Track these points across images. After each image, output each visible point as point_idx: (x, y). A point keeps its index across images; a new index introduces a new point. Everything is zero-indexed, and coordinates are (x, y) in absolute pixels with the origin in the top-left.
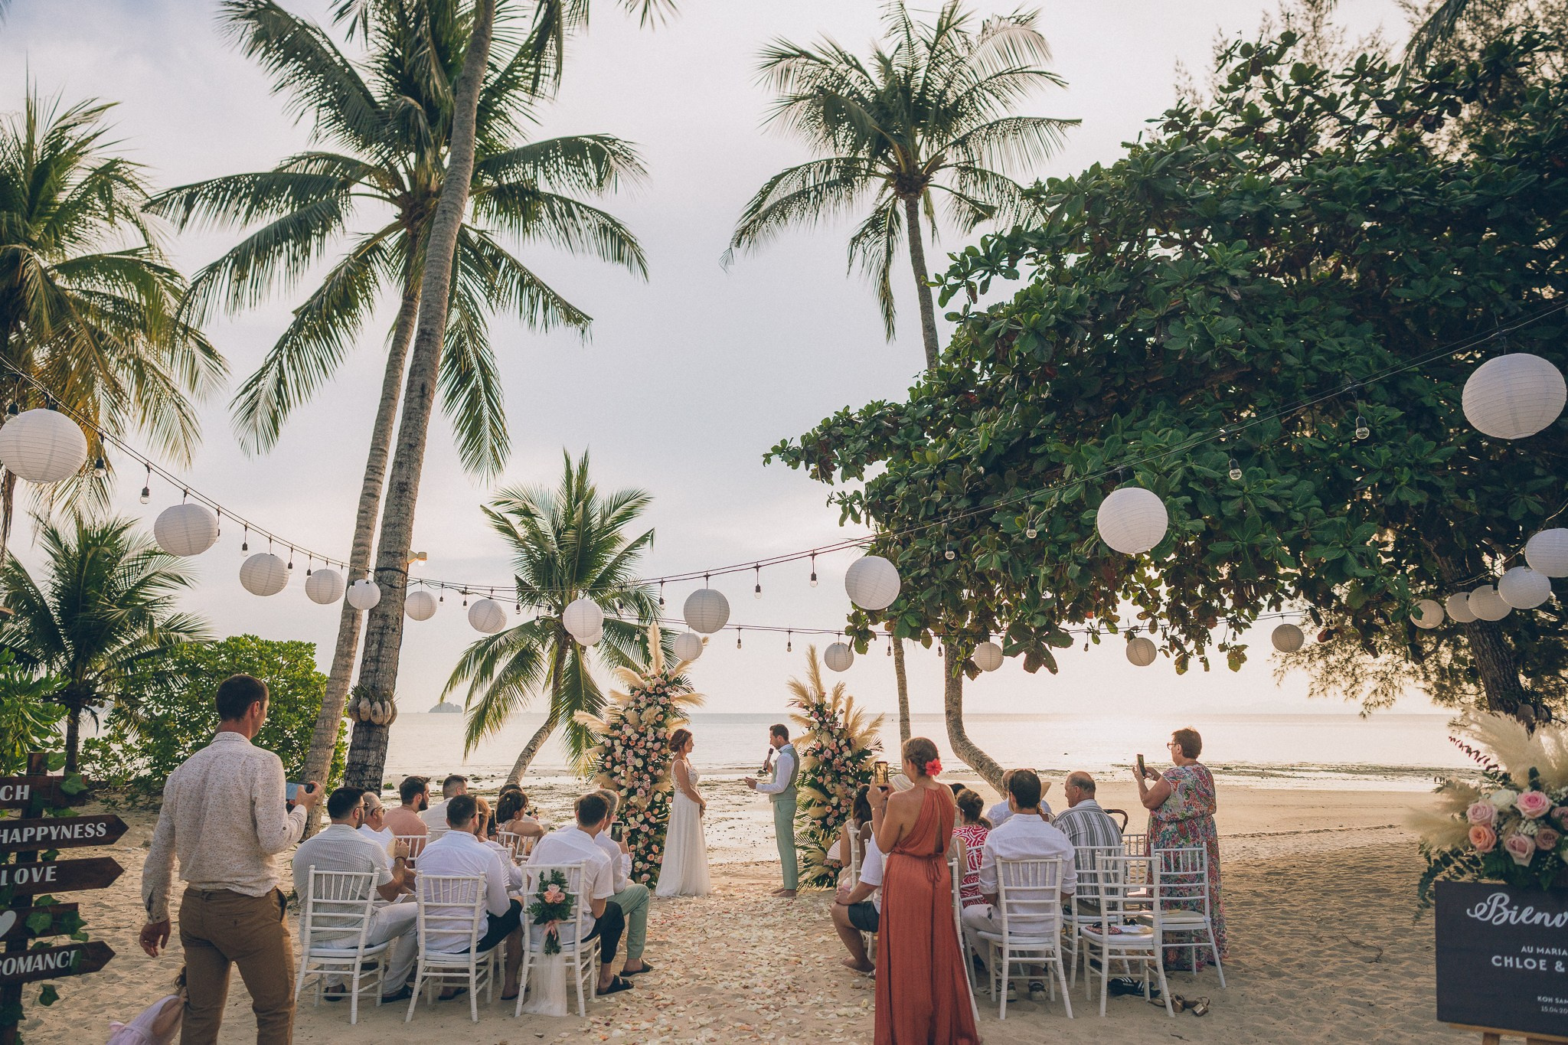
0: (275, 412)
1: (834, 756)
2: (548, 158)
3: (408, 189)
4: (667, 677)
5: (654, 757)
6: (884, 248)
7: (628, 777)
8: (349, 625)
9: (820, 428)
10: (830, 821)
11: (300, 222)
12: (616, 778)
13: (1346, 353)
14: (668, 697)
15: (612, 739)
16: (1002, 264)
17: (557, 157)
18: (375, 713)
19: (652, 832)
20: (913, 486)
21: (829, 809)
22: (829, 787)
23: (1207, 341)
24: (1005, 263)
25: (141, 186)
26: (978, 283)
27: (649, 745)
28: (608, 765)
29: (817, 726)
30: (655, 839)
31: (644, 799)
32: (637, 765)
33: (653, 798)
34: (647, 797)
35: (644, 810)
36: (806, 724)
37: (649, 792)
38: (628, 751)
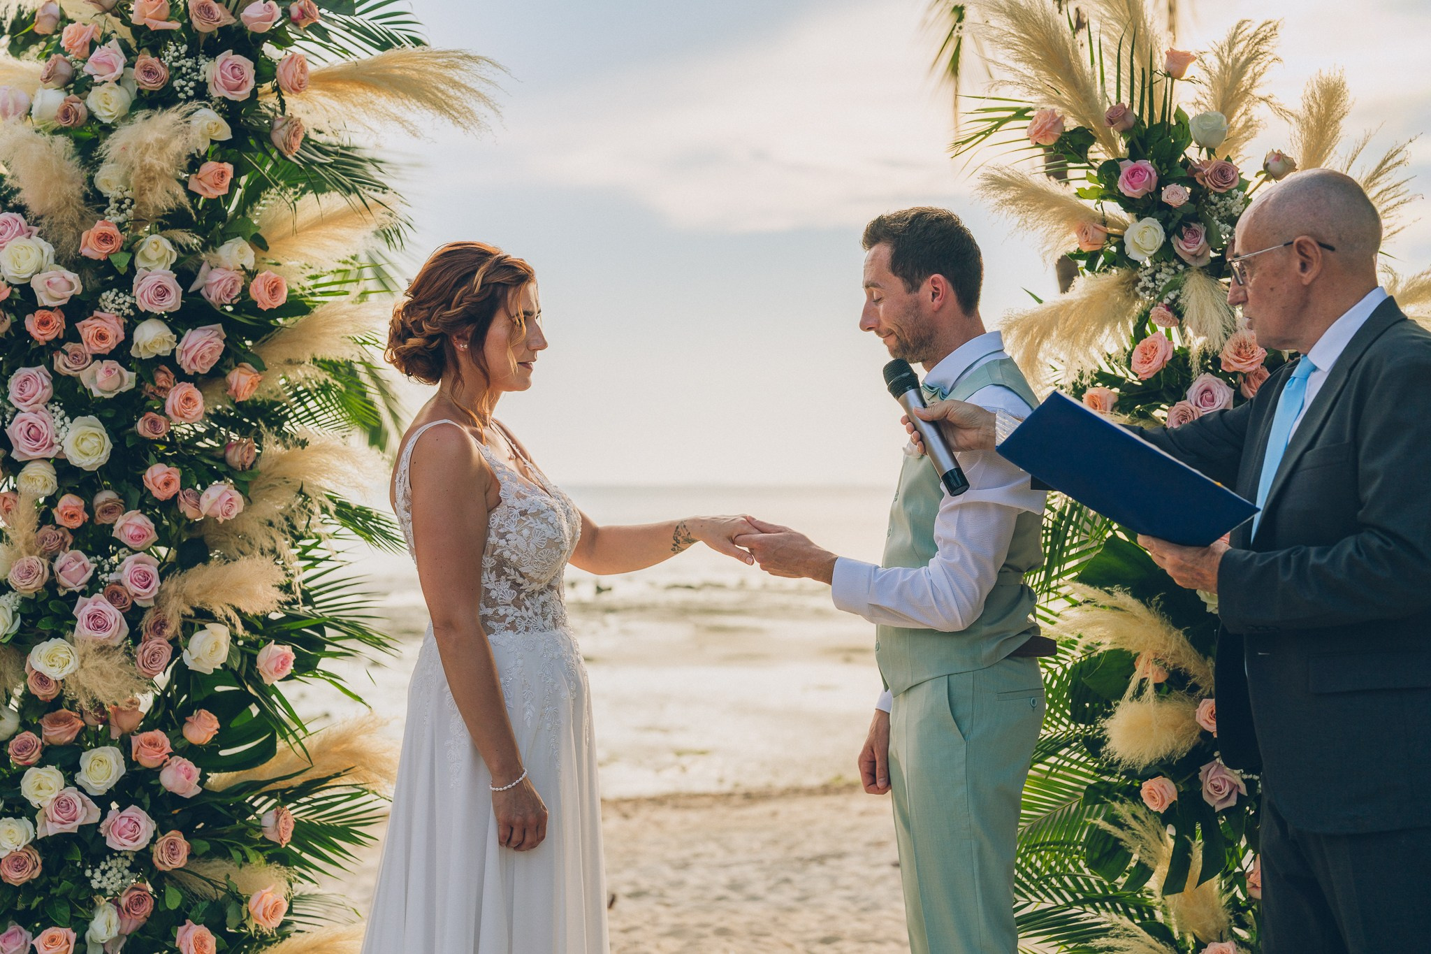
5: (187, 414)
7: (20, 522)
19: (174, 853)
27: (151, 338)
30: (198, 886)
31: (119, 658)
32: (77, 460)
33: (177, 652)
34: (140, 647)
35: (128, 722)
36: (1083, 232)
37: (148, 620)
38: (22, 372)
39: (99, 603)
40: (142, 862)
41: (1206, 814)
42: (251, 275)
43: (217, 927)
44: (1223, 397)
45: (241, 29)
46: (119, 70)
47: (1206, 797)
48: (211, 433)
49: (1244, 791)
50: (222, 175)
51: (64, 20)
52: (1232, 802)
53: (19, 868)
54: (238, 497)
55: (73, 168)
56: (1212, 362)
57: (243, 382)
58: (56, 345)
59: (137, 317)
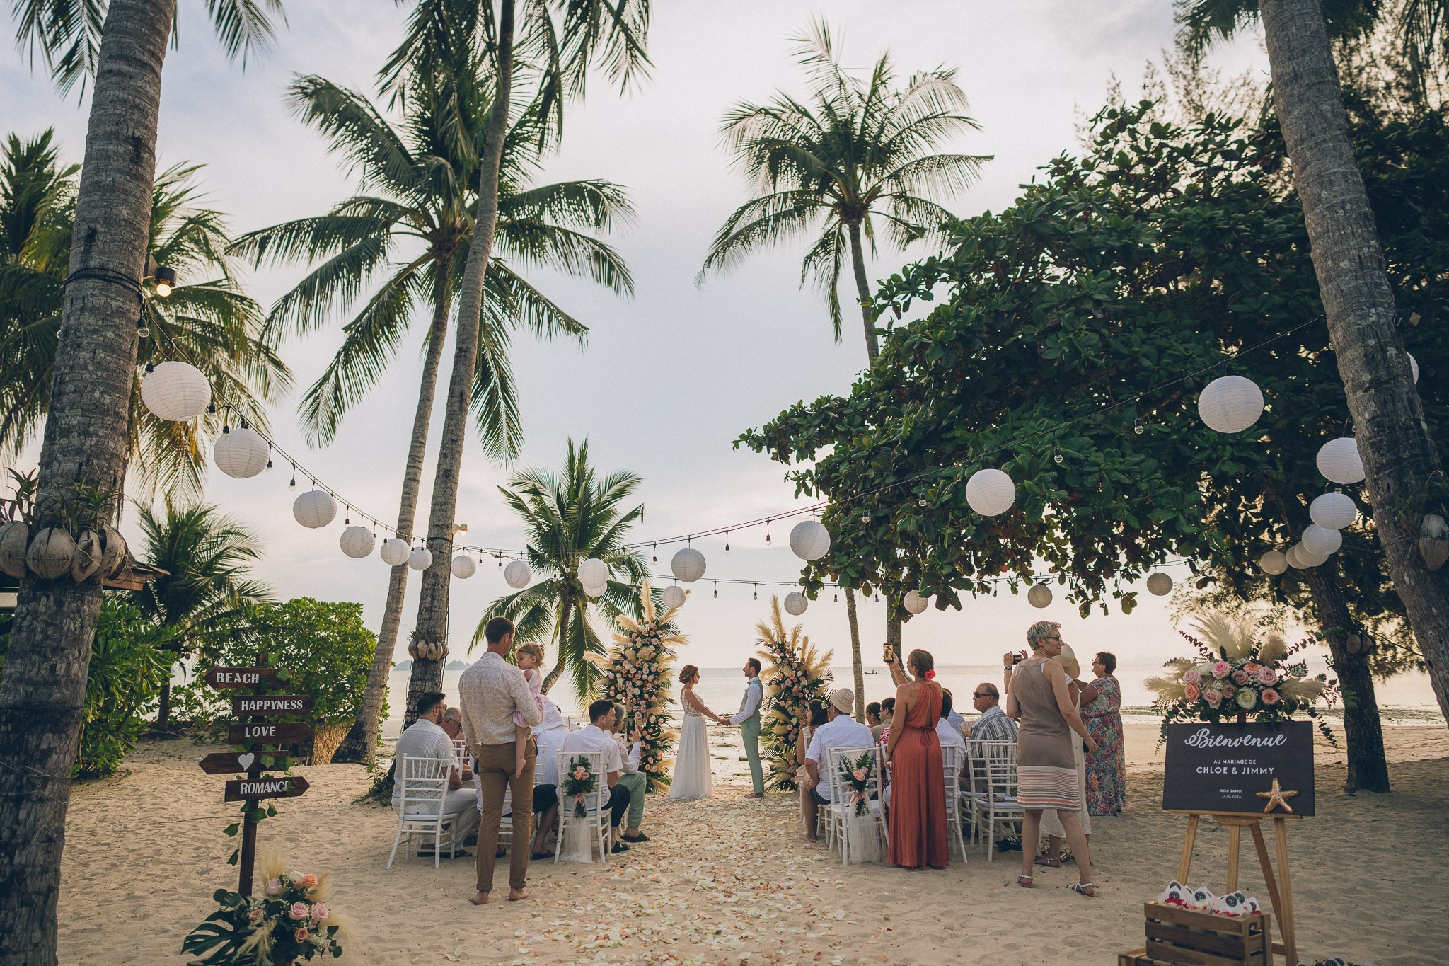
0: (333, 414)
1: (793, 684)
2: (553, 200)
3: (437, 226)
4: (657, 623)
5: (649, 687)
6: (832, 264)
8: (397, 586)
9: (779, 419)
10: (791, 737)
11: (353, 258)
13: (1190, 356)
14: (659, 639)
15: (615, 673)
16: (920, 287)
17: (560, 198)
18: (430, 651)
20: (853, 465)
21: (789, 727)
22: (790, 710)
23: (1075, 353)
24: (922, 287)
25: (221, 230)
26: (902, 303)
29: (779, 660)
32: (635, 693)
33: (648, 720)
36: (771, 659)
37: (644, 715)
38: (628, 682)
42: (657, 667)
43: (654, 758)
45: (656, 633)
46: (640, 640)
48: (653, 689)
50: (653, 654)
54: (656, 698)
55: (635, 654)
58: (632, 678)
59: (643, 674)
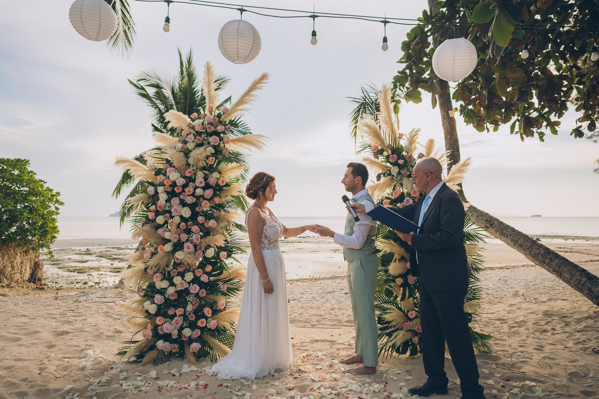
4: (220, 118)
5: (206, 206)
7: (173, 228)
12: (160, 231)
14: (221, 138)
15: (156, 185)
19: (203, 293)
27: (199, 192)
28: (151, 215)
30: (208, 300)
31: (192, 255)
32: (184, 216)
33: (204, 253)
34: (197, 252)
35: (194, 267)
36: (382, 169)
37: (198, 247)
38: (174, 198)
39: (188, 244)
40: (197, 295)
41: (409, 285)
42: (218, 179)
43: (212, 308)
44: (411, 202)
45: (217, 131)
46: (193, 139)
47: (409, 282)
48: (210, 210)
49: (416, 280)
50: (213, 159)
51: (182, 130)
52: (414, 283)
53: (173, 297)
54: (216, 222)
55: (184, 159)
56: (409, 195)
57: (217, 200)
58: (180, 193)
59: (196, 188)
